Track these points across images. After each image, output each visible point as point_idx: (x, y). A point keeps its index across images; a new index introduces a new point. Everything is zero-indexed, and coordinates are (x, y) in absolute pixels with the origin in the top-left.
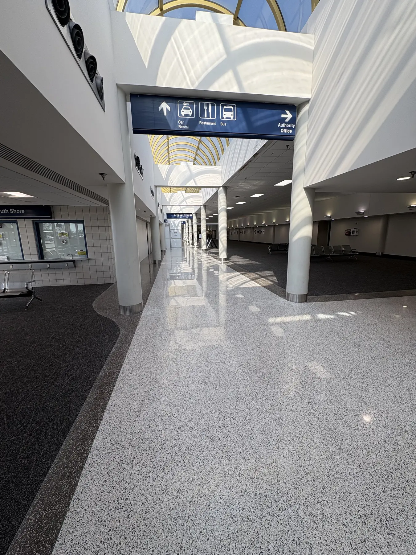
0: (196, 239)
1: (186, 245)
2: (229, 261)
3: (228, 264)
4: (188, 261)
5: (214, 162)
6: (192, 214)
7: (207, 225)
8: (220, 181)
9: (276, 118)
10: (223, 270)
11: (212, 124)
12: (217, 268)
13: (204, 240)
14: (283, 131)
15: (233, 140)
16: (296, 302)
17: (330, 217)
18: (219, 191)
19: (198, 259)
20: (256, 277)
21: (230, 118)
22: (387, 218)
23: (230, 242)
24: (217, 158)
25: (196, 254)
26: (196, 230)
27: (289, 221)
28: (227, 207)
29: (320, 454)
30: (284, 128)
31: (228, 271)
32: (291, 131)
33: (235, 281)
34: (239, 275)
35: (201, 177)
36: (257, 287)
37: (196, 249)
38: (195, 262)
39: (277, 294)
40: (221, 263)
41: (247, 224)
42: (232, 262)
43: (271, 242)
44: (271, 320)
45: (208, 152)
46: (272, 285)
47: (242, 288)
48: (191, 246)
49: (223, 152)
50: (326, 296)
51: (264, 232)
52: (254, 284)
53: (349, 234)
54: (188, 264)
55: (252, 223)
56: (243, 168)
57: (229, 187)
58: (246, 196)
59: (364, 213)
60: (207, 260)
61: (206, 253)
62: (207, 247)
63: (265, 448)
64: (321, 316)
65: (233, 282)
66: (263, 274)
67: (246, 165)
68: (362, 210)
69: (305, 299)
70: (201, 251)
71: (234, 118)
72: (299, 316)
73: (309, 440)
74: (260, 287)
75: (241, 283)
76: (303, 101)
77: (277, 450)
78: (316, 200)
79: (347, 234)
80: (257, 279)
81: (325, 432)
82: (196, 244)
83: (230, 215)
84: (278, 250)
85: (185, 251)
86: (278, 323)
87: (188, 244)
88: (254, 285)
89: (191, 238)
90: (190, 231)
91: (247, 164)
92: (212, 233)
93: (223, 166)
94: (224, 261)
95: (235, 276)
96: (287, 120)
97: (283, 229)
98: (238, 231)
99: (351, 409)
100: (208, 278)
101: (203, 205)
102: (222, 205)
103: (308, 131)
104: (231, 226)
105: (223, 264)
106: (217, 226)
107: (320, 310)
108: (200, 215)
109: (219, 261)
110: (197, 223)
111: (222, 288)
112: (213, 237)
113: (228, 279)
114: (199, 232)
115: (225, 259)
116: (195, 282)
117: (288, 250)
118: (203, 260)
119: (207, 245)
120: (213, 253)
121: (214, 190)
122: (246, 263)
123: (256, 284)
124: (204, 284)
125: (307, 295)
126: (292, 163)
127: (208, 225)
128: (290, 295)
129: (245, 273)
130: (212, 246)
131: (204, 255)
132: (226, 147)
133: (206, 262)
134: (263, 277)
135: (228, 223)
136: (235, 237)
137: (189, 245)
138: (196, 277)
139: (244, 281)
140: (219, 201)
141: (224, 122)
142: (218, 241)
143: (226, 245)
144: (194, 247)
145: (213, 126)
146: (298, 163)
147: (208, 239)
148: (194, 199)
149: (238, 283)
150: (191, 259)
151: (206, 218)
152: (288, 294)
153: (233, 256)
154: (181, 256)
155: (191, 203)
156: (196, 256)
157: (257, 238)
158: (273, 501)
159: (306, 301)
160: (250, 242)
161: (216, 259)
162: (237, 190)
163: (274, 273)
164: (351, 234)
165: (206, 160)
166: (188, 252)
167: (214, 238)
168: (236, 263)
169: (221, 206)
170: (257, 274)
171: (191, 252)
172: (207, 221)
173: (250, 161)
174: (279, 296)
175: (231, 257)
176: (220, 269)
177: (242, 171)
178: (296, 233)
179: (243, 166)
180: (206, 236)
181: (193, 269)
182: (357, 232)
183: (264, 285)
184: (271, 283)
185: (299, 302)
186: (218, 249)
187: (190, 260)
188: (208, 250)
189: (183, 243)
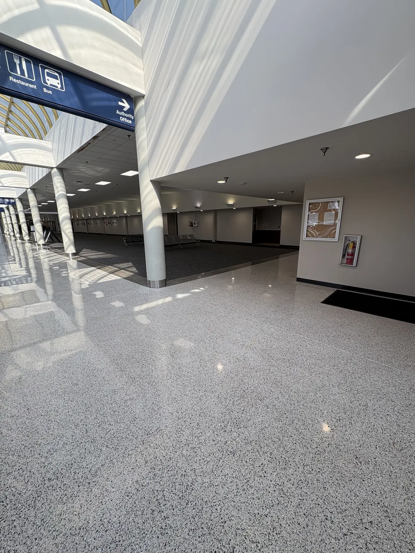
0: (25, 232)
1: (11, 240)
2: (79, 256)
3: (79, 260)
4: (17, 260)
5: (38, 135)
6: (13, 198)
7: (40, 214)
8: (53, 161)
9: (114, 104)
10: (73, 267)
11: (31, 86)
12: (64, 266)
13: (39, 233)
14: (122, 119)
15: (63, 115)
16: (157, 288)
17: (175, 210)
18: (52, 173)
19: (33, 256)
20: (115, 270)
21: (57, 87)
22: (215, 212)
23: (77, 235)
24: (43, 131)
25: (29, 251)
26: (25, 220)
27: (141, 212)
28: (67, 194)
29: (193, 402)
30: (123, 117)
31: (79, 267)
32: (130, 122)
33: (91, 277)
34: (95, 270)
35: (21, 151)
36: (117, 280)
37: (28, 245)
38: (29, 261)
39: (139, 284)
40: (69, 260)
41: (96, 214)
42: (84, 257)
43: (125, 234)
44: (137, 309)
45: (27, 120)
46: (132, 275)
47: (100, 283)
48: (19, 241)
49: (51, 125)
50: (181, 278)
51: (116, 223)
52: (113, 277)
53: (191, 225)
54: (17, 265)
55: (100, 213)
56: (82, 150)
57: (66, 169)
58: (90, 182)
59: (200, 208)
60: (48, 257)
61: (46, 249)
62: (46, 241)
63: (149, 421)
64: (180, 296)
65: (88, 278)
66: (122, 266)
67: (85, 147)
68: (199, 205)
69: (164, 283)
70: (37, 247)
71: (62, 88)
72: (162, 300)
73: (183, 396)
74: (120, 279)
75: (99, 278)
76: (138, 95)
77: (159, 417)
78: (162, 193)
79: (190, 225)
80: (116, 272)
81: (194, 384)
82: (26, 238)
83: (72, 204)
84: (133, 242)
85: (10, 248)
86: (144, 310)
87: (13, 238)
88: (113, 279)
89: (18, 231)
90: (14, 221)
91: (87, 146)
92: (50, 225)
93: (53, 141)
94: (72, 256)
95: (90, 272)
96: (125, 109)
97: (136, 221)
98: (85, 222)
99: (209, 360)
100: (53, 279)
101: (30, 188)
102: (59, 190)
103: (147, 125)
104: (75, 216)
105: (71, 260)
106: (57, 216)
107: (178, 291)
108: (28, 201)
109: (65, 257)
110: (24, 212)
111: (75, 287)
112: (51, 229)
113: (81, 277)
114: (30, 223)
115: (74, 254)
116: (33, 286)
117: (143, 241)
118: (42, 257)
119: (45, 239)
120: (55, 248)
121: (45, 172)
122: (100, 256)
123: (116, 276)
124: (49, 287)
125: (166, 280)
126: (136, 155)
127: (42, 214)
128: (151, 282)
129: (102, 268)
130: (52, 240)
131: (43, 251)
132: (55, 120)
133: (47, 260)
134: (122, 269)
135: (72, 212)
136: (82, 229)
137: (16, 240)
138: (35, 280)
139: (102, 276)
140: (55, 185)
141: (48, 88)
142: (61, 233)
143: (72, 238)
144: (24, 242)
145: (33, 89)
146: (142, 155)
147: (45, 232)
148: (14, 179)
149: (95, 279)
150: (22, 257)
151: (38, 205)
152: (150, 281)
153: (83, 250)
154: (4, 255)
155: (10, 184)
156: (30, 254)
157: (108, 230)
158: (161, 458)
159: (166, 286)
160: (102, 234)
161: (61, 255)
162: (77, 174)
163: (133, 264)
164: (194, 225)
165: (27, 132)
166: (15, 249)
167: (54, 231)
168: (88, 257)
169: (58, 192)
170: (115, 267)
171: (21, 249)
172: (40, 209)
173: (89, 144)
174: (141, 285)
175: (81, 251)
176: (68, 266)
177: (81, 152)
178: (149, 224)
179: (81, 147)
180: (41, 227)
181: (28, 269)
182: (197, 223)
183: (124, 276)
184: (132, 274)
185: (160, 287)
186: (62, 242)
187: (20, 259)
188: (47, 245)
189: (4, 237)
